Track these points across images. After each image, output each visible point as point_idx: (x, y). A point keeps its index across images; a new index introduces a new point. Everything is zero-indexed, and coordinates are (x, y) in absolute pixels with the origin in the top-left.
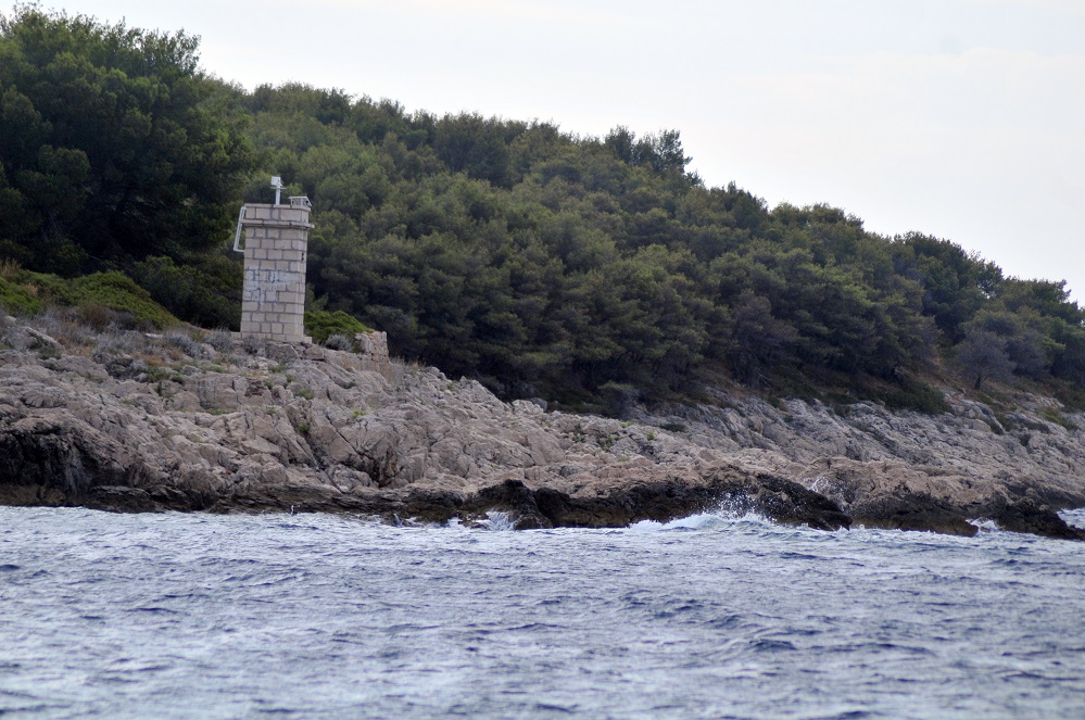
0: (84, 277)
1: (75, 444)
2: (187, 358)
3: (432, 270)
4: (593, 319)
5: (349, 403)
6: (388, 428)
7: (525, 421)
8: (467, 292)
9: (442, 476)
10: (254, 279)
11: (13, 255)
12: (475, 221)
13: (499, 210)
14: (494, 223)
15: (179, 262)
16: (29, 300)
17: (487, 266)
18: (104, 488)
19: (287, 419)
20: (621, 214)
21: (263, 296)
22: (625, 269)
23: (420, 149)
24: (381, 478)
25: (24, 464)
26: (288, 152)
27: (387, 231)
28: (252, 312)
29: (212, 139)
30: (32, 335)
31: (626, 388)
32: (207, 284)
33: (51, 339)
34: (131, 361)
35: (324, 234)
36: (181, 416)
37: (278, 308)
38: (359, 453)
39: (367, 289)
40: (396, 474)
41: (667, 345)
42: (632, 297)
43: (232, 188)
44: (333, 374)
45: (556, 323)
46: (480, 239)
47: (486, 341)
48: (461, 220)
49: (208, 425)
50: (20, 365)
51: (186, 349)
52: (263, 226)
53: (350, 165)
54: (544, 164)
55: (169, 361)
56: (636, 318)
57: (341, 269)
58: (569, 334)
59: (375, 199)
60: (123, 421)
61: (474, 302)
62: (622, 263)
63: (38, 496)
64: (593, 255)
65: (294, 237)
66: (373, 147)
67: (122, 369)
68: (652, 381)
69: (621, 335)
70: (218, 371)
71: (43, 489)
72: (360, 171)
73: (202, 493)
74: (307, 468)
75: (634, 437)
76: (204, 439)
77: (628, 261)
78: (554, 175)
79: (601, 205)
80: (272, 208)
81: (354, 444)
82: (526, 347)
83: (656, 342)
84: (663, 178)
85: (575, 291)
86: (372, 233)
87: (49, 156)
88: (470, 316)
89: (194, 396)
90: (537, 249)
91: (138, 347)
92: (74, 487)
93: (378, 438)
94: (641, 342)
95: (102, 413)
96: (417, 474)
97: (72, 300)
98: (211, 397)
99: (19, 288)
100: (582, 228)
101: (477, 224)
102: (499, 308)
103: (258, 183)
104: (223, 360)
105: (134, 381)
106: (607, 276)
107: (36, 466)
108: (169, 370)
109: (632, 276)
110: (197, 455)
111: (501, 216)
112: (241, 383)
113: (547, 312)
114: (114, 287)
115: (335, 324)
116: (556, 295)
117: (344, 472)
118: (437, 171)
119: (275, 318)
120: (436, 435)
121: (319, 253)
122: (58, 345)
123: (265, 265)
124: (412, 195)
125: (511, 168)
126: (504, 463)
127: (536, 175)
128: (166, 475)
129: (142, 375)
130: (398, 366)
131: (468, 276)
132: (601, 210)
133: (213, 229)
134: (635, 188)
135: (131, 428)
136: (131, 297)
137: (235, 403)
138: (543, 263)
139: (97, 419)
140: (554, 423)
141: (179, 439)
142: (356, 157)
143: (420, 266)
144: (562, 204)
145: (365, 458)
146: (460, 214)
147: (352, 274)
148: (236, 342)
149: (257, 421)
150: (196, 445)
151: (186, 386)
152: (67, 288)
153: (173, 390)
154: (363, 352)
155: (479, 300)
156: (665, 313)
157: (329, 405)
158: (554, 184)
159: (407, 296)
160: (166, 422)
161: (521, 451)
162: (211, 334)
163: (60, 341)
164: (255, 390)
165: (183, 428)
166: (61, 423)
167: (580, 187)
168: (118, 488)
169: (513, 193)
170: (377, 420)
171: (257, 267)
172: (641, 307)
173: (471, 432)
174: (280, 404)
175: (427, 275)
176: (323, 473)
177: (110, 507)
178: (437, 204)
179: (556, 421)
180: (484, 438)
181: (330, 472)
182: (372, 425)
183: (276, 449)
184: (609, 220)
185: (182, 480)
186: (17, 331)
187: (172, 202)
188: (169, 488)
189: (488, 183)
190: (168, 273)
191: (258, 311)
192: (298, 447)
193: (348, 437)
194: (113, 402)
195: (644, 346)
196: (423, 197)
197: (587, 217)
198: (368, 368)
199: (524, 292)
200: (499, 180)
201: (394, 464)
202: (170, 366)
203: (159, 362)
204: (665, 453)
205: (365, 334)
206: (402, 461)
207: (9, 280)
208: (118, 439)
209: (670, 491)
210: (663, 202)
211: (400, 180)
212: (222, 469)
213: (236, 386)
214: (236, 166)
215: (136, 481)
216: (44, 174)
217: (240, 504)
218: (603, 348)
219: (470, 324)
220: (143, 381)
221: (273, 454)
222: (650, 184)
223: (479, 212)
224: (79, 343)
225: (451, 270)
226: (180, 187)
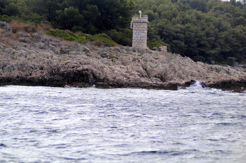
0: (96, 35)
1: (91, 73)
2: (119, 53)
3: (188, 32)
4: (226, 42)
5: (156, 63)
6: (165, 68)
7: (199, 66)
8: (196, 37)
9: (177, 79)
10: (135, 35)
11: (81, 30)
12: (198, 20)
13: (204, 18)
14: (202, 21)
15: (118, 31)
16: (84, 40)
17: (201, 31)
18: (98, 83)
19: (141, 67)
20: (233, 18)
21: (137, 38)
22: (233, 31)
23: (186, 4)
24: (163, 80)
25: (80, 77)
26: (155, 5)
27: (177, 23)
28: (135, 42)
29: (126, 2)
30: (84, 48)
31: (233, 58)
32: (125, 36)
33: (88, 49)
34: (106, 54)
35: (163, 24)
36: (117, 66)
37: (141, 41)
38: (158, 74)
39: (173, 36)
40: (167, 79)
41: (243, 48)
42: (235, 37)
43: (131, 14)
44: (153, 56)
45: (217, 44)
46: (199, 24)
47: (200, 48)
48: (195, 20)
49: (123, 68)
50: (81, 55)
51: (119, 51)
52: (137, 22)
53: (169, 8)
54: (215, 7)
55: (115, 54)
56: (236, 42)
57: (167, 32)
58: (220, 46)
59: (175, 16)
60: (103, 68)
61: (197, 39)
62: (232, 29)
63: (83, 84)
64: (226, 28)
65: (144, 25)
66: (175, 4)
67: (104, 56)
68: (239, 56)
69: (232, 46)
70: (126, 56)
71: (84, 83)
72: (171, 10)
73: (121, 84)
74: (146, 78)
75: (225, 70)
76: (122, 71)
77: (234, 29)
78: (217, 9)
79: (228, 16)
80: (139, 18)
81: (157, 72)
82: (210, 49)
83: (241, 47)
84: (243, 9)
85: (221, 36)
86: (174, 24)
87: (89, 7)
88: (197, 42)
89: (120, 61)
90: (212, 26)
91: (108, 50)
92: (91, 83)
93: (162, 71)
94: (237, 47)
95: (98, 66)
96: (172, 79)
97: (93, 40)
98: (124, 62)
99: (82, 37)
100: (223, 21)
101: (198, 21)
102: (203, 40)
103: (148, 13)
104: (128, 53)
105: (106, 58)
106: (229, 32)
107: (82, 78)
108: (115, 56)
109: (235, 32)
110: (120, 75)
111: (204, 19)
112: (131, 58)
113: (214, 41)
114: (103, 37)
115: (155, 45)
116: (217, 37)
117: (154, 79)
118: (189, 9)
119: (140, 43)
120: (176, 70)
121: (162, 28)
122: (90, 50)
123: (138, 31)
124: (184, 15)
125: (207, 8)
126: (194, 76)
127: (213, 9)
128: (113, 80)
129: (109, 57)
130: (170, 54)
131: (196, 33)
132: (228, 17)
133: (126, 23)
134: (236, 12)
135: (105, 69)
136: (107, 39)
137: (130, 63)
138: (214, 29)
139: (97, 67)
140: (206, 67)
141: (116, 71)
142: (171, 6)
143: (185, 31)
144: (219, 16)
145: (159, 75)
146: (194, 19)
147: (169, 33)
148: (131, 49)
149: (134, 67)
150: (120, 73)
151: (119, 59)
152: (92, 37)
153: (116, 60)
154: (161, 51)
155: (199, 38)
156: (243, 41)
157: (151, 63)
158: (217, 11)
159: (182, 38)
160: (113, 68)
161: (198, 73)
162: (125, 47)
163: (90, 49)
164: (134, 60)
165: (117, 69)
166: (88, 68)
167: (223, 12)
168: (101, 83)
169: (207, 14)
170: (162, 67)
171: (136, 32)
172: (237, 39)
173: (186, 69)
174: (140, 63)
175: (187, 33)
176: (150, 79)
177: (99, 87)
178: (189, 16)
179: (207, 66)
180: (189, 70)
181: (151, 79)
182: (161, 68)
183: (139, 74)
184: (230, 19)
185: (116, 81)
186: (80, 47)
187: (117, 17)
188: (113, 83)
189: (201, 11)
190: (116, 33)
191: (136, 42)
192: (144, 73)
193: (155, 70)
194: (101, 63)
195: (237, 48)
196: (186, 15)
197: (225, 19)
198: (162, 55)
199: (209, 36)
200: (204, 11)
201: (166, 77)
202: (115, 55)
203: (113, 54)
204: (232, 73)
205: (161, 47)
206: (168, 76)
207: (79, 35)
208: (102, 72)
209: (230, 82)
210: (243, 15)
211: (181, 11)
212: (126, 78)
213: (130, 59)
214: (131, 9)
215: (106, 81)
216: (88, 11)
217: (129, 86)
218: (228, 49)
219: (197, 44)
220: (109, 58)
221: (138, 75)
222: (240, 11)
223: (199, 18)
224: (95, 50)
225: (192, 32)
226: (118, 14)
